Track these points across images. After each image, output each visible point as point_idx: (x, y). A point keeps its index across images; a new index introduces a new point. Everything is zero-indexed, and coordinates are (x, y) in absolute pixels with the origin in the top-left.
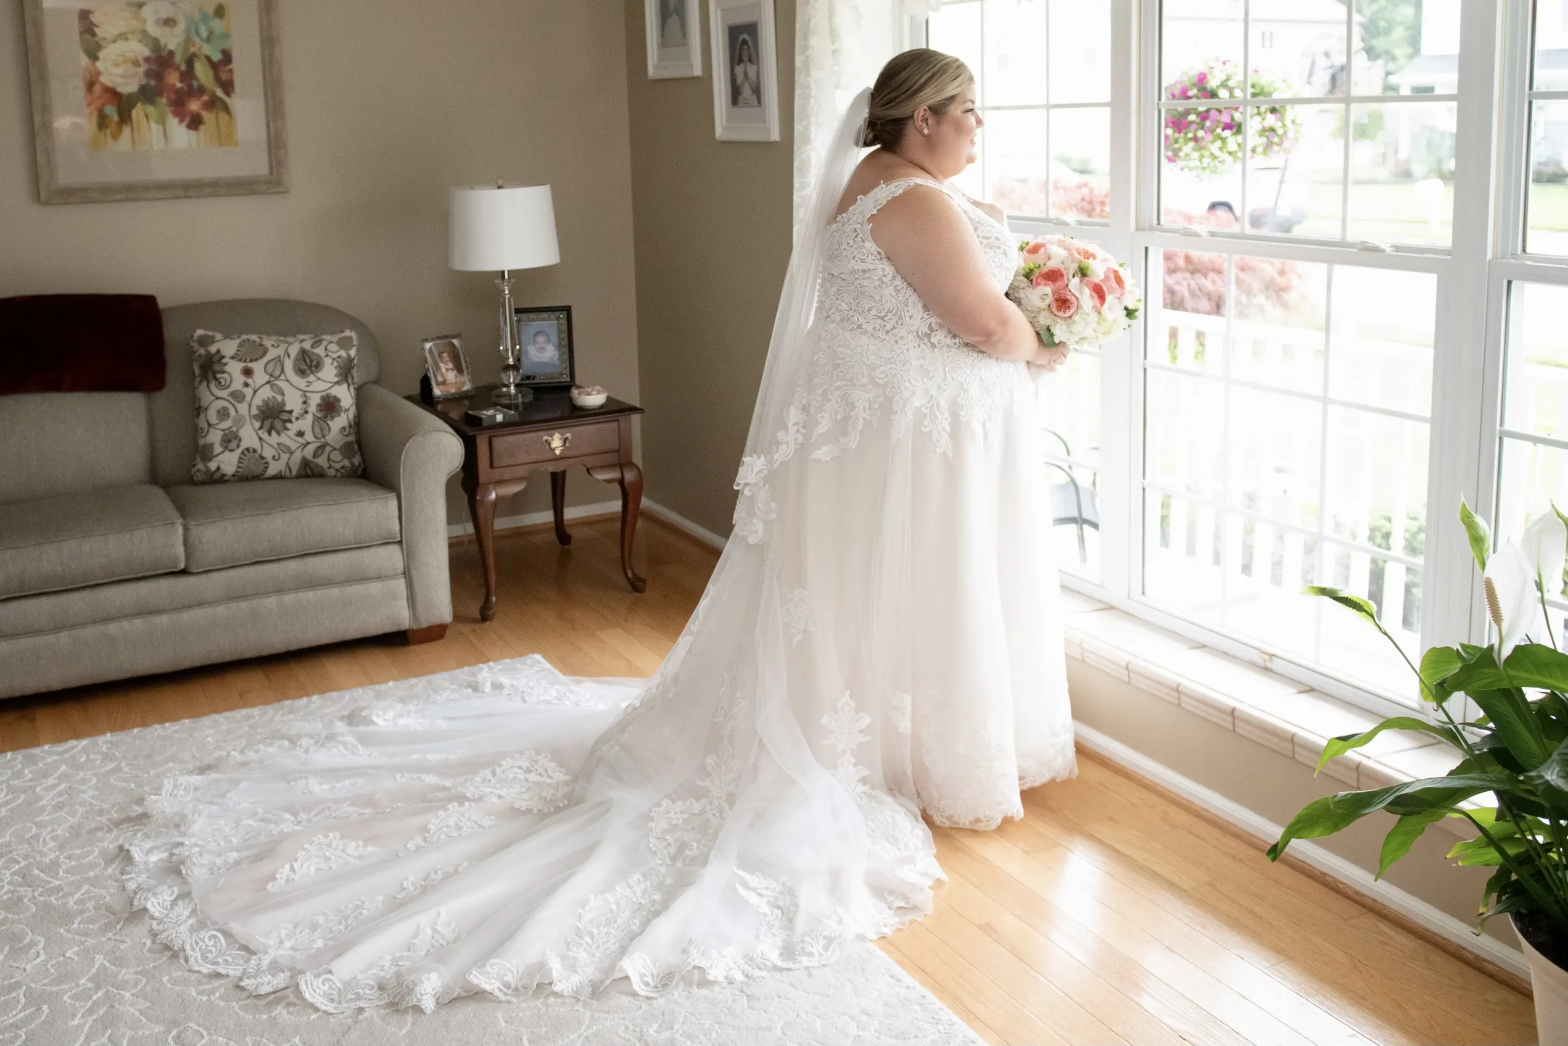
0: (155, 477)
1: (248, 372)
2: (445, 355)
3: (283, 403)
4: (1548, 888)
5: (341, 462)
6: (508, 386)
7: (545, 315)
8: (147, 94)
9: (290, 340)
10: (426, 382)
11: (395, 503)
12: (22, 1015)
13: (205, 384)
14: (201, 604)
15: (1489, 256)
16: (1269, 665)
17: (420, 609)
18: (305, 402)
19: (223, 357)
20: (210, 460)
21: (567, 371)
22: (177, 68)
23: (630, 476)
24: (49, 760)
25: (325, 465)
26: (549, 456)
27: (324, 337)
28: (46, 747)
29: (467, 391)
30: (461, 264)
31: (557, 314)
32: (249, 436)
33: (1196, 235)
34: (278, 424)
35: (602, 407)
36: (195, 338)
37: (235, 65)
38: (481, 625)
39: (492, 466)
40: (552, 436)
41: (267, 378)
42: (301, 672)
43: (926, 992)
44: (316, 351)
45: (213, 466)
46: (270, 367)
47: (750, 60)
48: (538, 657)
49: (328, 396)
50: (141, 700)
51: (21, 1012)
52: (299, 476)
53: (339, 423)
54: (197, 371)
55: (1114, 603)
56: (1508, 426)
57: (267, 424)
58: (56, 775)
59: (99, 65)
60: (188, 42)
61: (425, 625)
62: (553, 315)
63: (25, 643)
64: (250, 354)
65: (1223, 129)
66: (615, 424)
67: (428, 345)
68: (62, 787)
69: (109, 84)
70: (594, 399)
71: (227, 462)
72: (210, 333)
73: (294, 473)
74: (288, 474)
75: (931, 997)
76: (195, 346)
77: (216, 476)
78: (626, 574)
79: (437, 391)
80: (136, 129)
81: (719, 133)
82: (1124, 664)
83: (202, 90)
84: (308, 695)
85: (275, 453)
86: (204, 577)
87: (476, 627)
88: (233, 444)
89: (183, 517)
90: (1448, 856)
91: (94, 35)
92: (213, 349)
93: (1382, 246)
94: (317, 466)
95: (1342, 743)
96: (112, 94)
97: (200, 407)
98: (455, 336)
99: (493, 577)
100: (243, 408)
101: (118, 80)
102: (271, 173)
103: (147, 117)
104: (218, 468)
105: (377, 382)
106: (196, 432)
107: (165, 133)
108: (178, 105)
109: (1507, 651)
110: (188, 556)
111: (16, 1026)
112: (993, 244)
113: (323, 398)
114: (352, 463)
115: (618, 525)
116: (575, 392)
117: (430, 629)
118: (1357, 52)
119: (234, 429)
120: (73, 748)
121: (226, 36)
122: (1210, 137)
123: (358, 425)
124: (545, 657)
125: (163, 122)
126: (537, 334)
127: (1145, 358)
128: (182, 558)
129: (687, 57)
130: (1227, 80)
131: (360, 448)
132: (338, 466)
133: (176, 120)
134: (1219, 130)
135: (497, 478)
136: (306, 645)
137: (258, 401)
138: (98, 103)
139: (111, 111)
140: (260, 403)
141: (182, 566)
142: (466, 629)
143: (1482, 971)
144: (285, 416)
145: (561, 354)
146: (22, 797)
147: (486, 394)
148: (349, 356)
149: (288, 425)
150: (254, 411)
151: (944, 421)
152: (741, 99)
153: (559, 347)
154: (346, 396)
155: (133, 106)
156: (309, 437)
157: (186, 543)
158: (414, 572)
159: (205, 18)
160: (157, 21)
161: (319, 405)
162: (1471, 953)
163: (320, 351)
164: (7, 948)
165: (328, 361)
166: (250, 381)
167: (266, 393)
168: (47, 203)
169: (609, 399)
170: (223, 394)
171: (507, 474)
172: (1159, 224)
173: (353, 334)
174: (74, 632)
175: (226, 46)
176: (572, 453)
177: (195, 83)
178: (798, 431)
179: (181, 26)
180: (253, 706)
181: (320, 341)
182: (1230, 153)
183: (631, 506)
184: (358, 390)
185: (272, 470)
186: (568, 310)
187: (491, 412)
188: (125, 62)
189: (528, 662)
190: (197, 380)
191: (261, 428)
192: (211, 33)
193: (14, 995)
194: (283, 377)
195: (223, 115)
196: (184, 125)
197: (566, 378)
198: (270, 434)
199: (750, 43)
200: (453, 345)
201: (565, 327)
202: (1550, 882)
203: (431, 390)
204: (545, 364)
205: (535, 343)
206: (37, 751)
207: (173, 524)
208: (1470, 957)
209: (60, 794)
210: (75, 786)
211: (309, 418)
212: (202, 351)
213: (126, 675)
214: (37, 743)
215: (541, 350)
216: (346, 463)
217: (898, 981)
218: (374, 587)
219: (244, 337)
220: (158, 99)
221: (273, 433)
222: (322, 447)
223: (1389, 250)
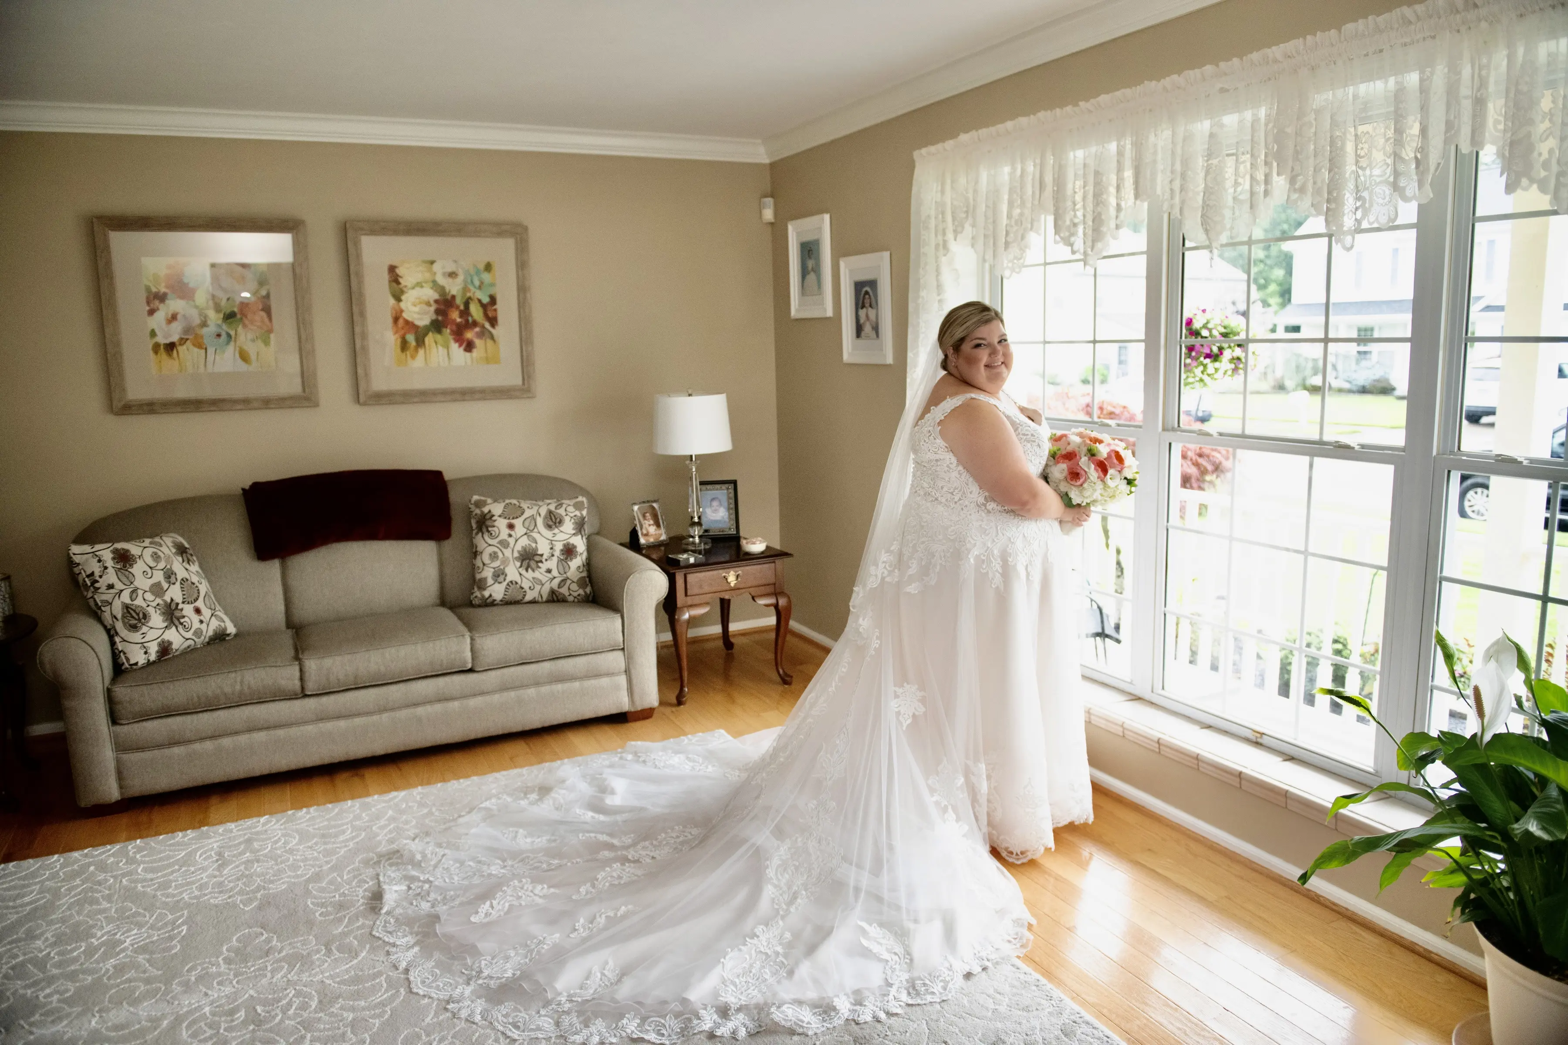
0: (443, 602)
1: (511, 527)
2: (648, 515)
3: (537, 549)
4: (1502, 905)
5: (577, 591)
6: (693, 537)
7: (718, 486)
8: (437, 326)
9: (540, 503)
10: (634, 534)
11: (620, 621)
12: (385, 996)
13: (480, 534)
14: (482, 693)
15: (1434, 453)
16: (1259, 740)
17: (637, 698)
18: (552, 548)
19: (493, 516)
20: (485, 589)
21: (734, 526)
22: (458, 307)
23: (782, 602)
24: (379, 807)
25: (567, 594)
26: (728, 588)
27: (563, 501)
28: (376, 797)
29: (664, 541)
30: (661, 451)
31: (727, 485)
32: (513, 572)
33: (1208, 434)
34: (533, 564)
35: (762, 553)
36: (473, 502)
37: (499, 306)
38: (678, 708)
39: (686, 595)
40: (728, 573)
41: (525, 531)
42: (553, 742)
43: (1037, 976)
44: (558, 511)
45: (486, 594)
46: (527, 524)
47: (871, 306)
48: (722, 731)
49: (568, 544)
50: (441, 763)
51: (385, 993)
52: (548, 601)
53: (577, 563)
54: (474, 526)
55: (1141, 695)
56: (1446, 573)
57: (525, 563)
58: (386, 817)
59: (403, 305)
60: (465, 289)
61: (639, 709)
62: (724, 486)
63: (358, 721)
64: (514, 512)
65: (1205, 358)
66: (773, 565)
67: (636, 508)
68: (392, 826)
69: (410, 319)
70: (757, 547)
71: (497, 591)
72: (483, 498)
73: (544, 599)
74: (540, 599)
75: (1043, 981)
76: (473, 507)
77: (488, 601)
78: (778, 672)
79: (642, 541)
80: (428, 351)
81: (846, 357)
82: (1156, 740)
83: (475, 324)
84: (561, 759)
85: (531, 584)
86: (485, 674)
87: (674, 709)
88: (501, 578)
89: (470, 630)
90: (1423, 881)
91: (398, 283)
92: (486, 510)
93: (1352, 445)
94: (560, 594)
95: (1346, 800)
96: (410, 325)
97: (476, 551)
98: (655, 501)
99: (685, 674)
100: (508, 552)
101: (416, 316)
102: (524, 384)
103: (436, 343)
104: (491, 596)
105: (598, 534)
106: (473, 569)
107: (448, 354)
108: (458, 334)
109: (1487, 737)
110: (473, 659)
111: (383, 1004)
112: (1031, 439)
113: (564, 545)
114: (585, 592)
115: (773, 635)
116: (743, 542)
117: (643, 711)
118: (1254, 302)
119: (502, 567)
120: (395, 797)
121: (492, 285)
122: (1195, 364)
123: (588, 565)
124: (728, 732)
125: (447, 347)
126: (713, 499)
127: (1168, 521)
128: (470, 660)
129: (822, 303)
130: (1207, 323)
131: (590, 581)
132: (575, 594)
133: (457, 345)
134: (1202, 359)
135: (689, 603)
136: (555, 722)
137: (519, 547)
138: (402, 332)
139: (411, 338)
140: (520, 549)
141: (469, 666)
142: (668, 710)
143: (1430, 960)
144: (537, 558)
145: (730, 514)
146: (363, 834)
147: (677, 543)
148: (582, 515)
149: (540, 564)
150: (516, 555)
151: (997, 565)
152: (863, 334)
153: (729, 509)
154: (580, 544)
155: (426, 334)
156: (555, 573)
157: (472, 650)
158: (633, 671)
159: (478, 273)
160: (444, 274)
161: (562, 550)
162: (1421, 947)
163: (561, 511)
164: (368, 946)
165: (567, 519)
166: (512, 533)
167: (524, 542)
168: (365, 404)
169: (768, 547)
170: (494, 542)
171: (697, 600)
172: (1179, 426)
173: (584, 500)
174: (393, 714)
175: (492, 293)
176: (741, 586)
177: (470, 319)
178: (885, 567)
179: (461, 278)
180: (521, 767)
181: (561, 505)
182: (1209, 375)
183: (783, 623)
184: (588, 539)
185: (528, 598)
186: (734, 483)
187: (685, 556)
188: (421, 303)
189: (716, 735)
190: (474, 532)
191: (521, 567)
192: (482, 283)
193: (377, 981)
194: (536, 530)
195: (490, 342)
196: (462, 349)
197: (733, 532)
198: (527, 570)
199: (871, 293)
200: (653, 508)
201: (732, 495)
202: (1502, 899)
203: (638, 540)
204: (716, 521)
205: (711, 506)
206: (369, 800)
207: (463, 636)
208: (1421, 950)
209: (390, 832)
210: (401, 825)
211: (555, 559)
212: (478, 511)
213: (428, 744)
214: (368, 795)
215: (715, 511)
216: (581, 592)
217: (1018, 968)
218: (604, 681)
219: (507, 501)
220: (444, 330)
221: (530, 570)
222: (564, 581)
223: (1357, 448)
